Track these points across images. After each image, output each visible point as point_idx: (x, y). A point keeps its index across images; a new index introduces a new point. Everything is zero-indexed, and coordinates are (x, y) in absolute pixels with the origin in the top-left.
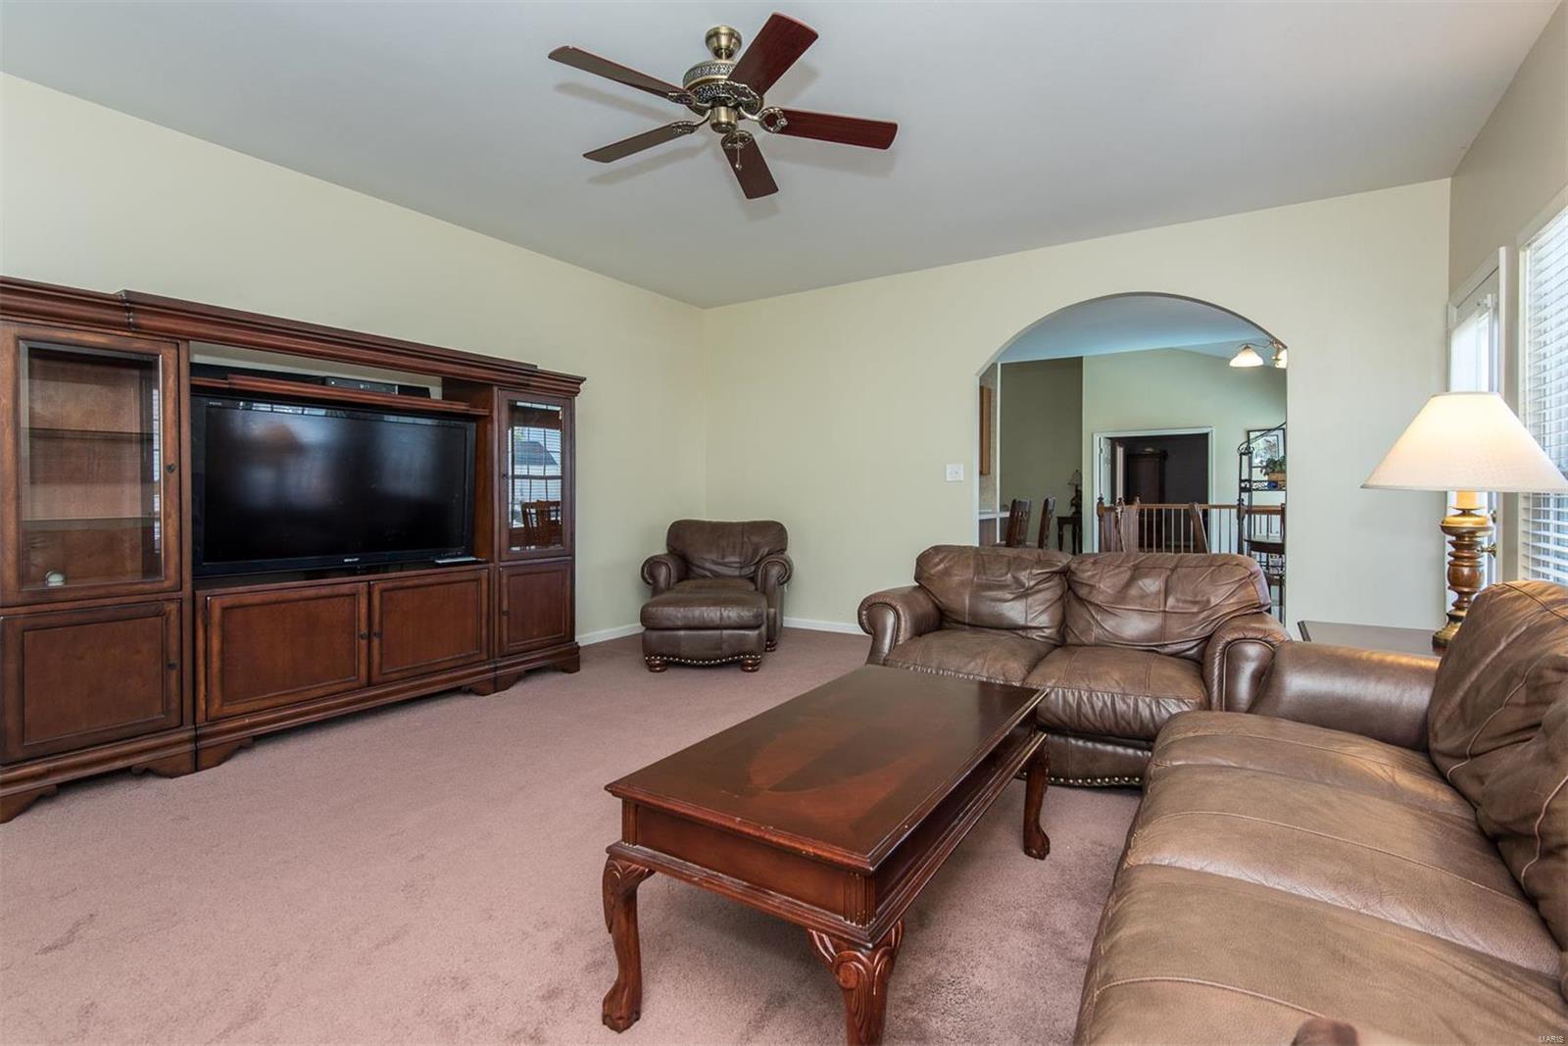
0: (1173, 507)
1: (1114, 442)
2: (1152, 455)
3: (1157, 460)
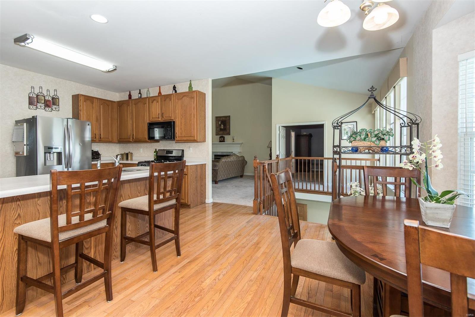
1: (288, 129)
2: (306, 135)
3: (308, 137)
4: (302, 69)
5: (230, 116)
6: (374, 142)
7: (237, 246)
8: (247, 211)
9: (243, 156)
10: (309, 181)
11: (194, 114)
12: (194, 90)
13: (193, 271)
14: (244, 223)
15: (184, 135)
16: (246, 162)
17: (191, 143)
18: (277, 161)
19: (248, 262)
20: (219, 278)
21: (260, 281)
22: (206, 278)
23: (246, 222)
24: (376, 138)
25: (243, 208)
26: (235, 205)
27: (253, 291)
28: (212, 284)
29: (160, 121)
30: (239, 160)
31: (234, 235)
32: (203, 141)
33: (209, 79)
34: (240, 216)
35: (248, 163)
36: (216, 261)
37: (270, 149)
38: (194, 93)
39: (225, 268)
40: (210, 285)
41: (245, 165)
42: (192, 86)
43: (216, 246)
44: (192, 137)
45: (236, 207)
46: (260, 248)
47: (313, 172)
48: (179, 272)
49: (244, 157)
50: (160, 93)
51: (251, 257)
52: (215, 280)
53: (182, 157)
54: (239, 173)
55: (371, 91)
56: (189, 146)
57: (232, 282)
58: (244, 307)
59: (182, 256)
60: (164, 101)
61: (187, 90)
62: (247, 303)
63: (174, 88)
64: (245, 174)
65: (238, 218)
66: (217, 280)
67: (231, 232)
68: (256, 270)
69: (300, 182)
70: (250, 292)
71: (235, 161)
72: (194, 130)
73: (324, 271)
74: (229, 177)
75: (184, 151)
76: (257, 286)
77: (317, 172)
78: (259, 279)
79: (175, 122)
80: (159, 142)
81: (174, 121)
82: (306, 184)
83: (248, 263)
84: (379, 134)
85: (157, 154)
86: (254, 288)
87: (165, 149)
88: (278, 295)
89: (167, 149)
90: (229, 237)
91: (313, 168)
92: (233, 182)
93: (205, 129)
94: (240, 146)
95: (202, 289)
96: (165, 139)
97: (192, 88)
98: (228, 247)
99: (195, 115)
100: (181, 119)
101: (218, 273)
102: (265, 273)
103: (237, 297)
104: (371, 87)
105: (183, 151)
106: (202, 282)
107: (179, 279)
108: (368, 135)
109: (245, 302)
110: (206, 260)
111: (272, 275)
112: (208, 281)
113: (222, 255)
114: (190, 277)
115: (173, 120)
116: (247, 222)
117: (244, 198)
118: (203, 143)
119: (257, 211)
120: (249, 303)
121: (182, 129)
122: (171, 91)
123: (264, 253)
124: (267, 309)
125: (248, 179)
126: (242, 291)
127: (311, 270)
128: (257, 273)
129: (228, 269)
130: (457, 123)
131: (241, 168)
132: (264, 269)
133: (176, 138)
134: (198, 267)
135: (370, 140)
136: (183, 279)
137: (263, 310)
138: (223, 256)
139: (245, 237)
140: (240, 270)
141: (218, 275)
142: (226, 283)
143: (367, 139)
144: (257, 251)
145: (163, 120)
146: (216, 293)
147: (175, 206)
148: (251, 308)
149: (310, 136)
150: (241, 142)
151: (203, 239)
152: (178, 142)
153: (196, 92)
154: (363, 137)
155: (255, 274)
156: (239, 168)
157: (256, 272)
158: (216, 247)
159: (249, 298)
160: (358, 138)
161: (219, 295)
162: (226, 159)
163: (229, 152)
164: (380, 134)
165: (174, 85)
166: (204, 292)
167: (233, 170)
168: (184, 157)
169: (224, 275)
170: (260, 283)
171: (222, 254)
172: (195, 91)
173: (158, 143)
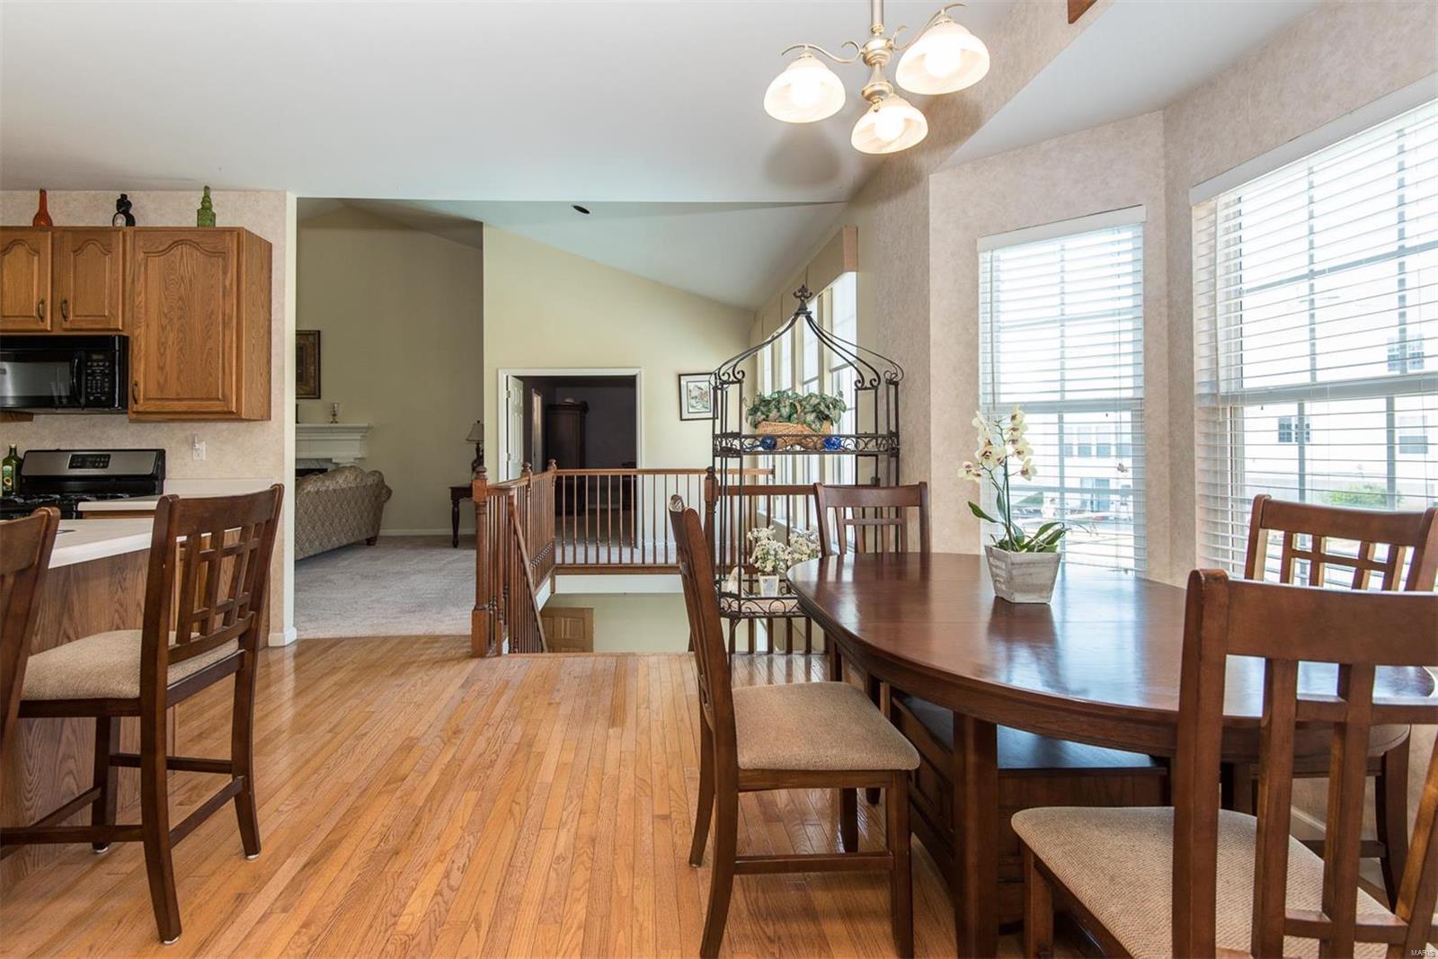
0: (599, 472)
2: (570, 407)
4: (585, 211)
5: (319, 332)
6: (810, 426)
7: (465, 767)
8: (443, 650)
9: (380, 470)
10: (595, 539)
11: (224, 315)
12: (220, 223)
13: (341, 889)
14: (453, 689)
15: (178, 394)
16: (389, 492)
17: (203, 424)
18: (526, 483)
19: (524, 808)
20: (453, 882)
21: (588, 850)
22: (402, 896)
23: (459, 685)
24: (814, 415)
25: (426, 643)
26: (393, 637)
27: (582, 887)
28: (435, 911)
29: (47, 331)
30: (363, 484)
31: (437, 736)
32: (262, 416)
33: (288, 194)
34: (428, 670)
35: (393, 494)
36: (412, 833)
37: (475, 446)
38: (228, 238)
39: (457, 846)
40: (432, 915)
41: (385, 501)
42: (214, 210)
43: (388, 783)
44: (218, 399)
45: (400, 643)
46: (541, 755)
47: (593, 512)
48: (285, 910)
49: (380, 473)
50: (42, 216)
51: (527, 790)
52: (438, 893)
53: (156, 478)
54: (364, 530)
55: (799, 297)
56: (193, 436)
57: (501, 882)
58: (574, 942)
59: (267, 849)
60: (75, 252)
61: (192, 221)
62: (579, 928)
63: (124, 205)
64: (383, 532)
65: (426, 678)
66: (446, 892)
67: (421, 728)
68: (561, 825)
69: (568, 544)
70: (572, 894)
71: (350, 488)
72: (227, 376)
73: (828, 758)
74: (329, 548)
75: (167, 455)
76: (587, 870)
77: (604, 511)
78: (582, 848)
79: (131, 339)
80: (31, 420)
81: (125, 334)
82: (595, 549)
83: (527, 810)
84: (819, 404)
85: (19, 468)
86: (581, 876)
87: (62, 448)
88: (657, 873)
89: (76, 448)
90: (420, 744)
91: (592, 501)
92: (346, 563)
93: (269, 373)
94: (359, 438)
95: (405, 938)
96: (80, 407)
97: (214, 215)
98: (434, 777)
99: (231, 318)
100: (164, 329)
101: (440, 869)
102: (593, 824)
103: (541, 920)
104: (800, 287)
105: (161, 454)
106: (395, 916)
107: (298, 933)
108: (795, 405)
109: (572, 927)
110: (373, 840)
111: (616, 825)
112: (416, 908)
113: (427, 809)
114: (339, 913)
115: (118, 330)
116: (463, 686)
117: (414, 611)
118: (260, 422)
119: (481, 645)
120: (585, 927)
121: (168, 368)
122: (104, 216)
123: (561, 767)
124: (646, 924)
125: (402, 548)
126: (548, 897)
127: (794, 763)
128: (569, 830)
129: (468, 845)
130: (977, 383)
131: (372, 514)
132: (585, 813)
133: (136, 402)
134: (353, 871)
135: (802, 420)
136: (313, 930)
137: (636, 933)
138: (430, 811)
139: (479, 733)
140: (510, 838)
141: (442, 876)
142: (482, 892)
143: (795, 416)
144: (540, 764)
145: (66, 330)
146: (465, 933)
147: (236, 665)
148: (597, 939)
149: (583, 408)
150: (366, 425)
151: (323, 771)
152: (143, 417)
153: (236, 233)
154: (785, 411)
155: (564, 838)
156: (366, 514)
157: (565, 830)
158: (389, 788)
159: (580, 911)
160: (774, 414)
161: (478, 936)
162: (319, 484)
163: (317, 460)
164: (823, 405)
165: (124, 197)
166: (419, 944)
167: (344, 520)
168: (164, 478)
169: (463, 870)
170: (591, 855)
171: (425, 805)
172: (225, 231)
173: (26, 424)
